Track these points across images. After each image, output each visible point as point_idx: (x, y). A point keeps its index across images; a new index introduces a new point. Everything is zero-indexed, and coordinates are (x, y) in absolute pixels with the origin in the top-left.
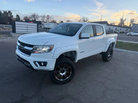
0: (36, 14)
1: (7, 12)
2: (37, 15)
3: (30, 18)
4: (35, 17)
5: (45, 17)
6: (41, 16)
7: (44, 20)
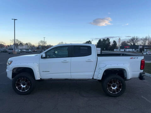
0: (135, 38)
1: (106, 39)
2: (137, 39)
3: (128, 43)
4: (134, 41)
5: (147, 40)
6: (141, 39)
7: (145, 43)
